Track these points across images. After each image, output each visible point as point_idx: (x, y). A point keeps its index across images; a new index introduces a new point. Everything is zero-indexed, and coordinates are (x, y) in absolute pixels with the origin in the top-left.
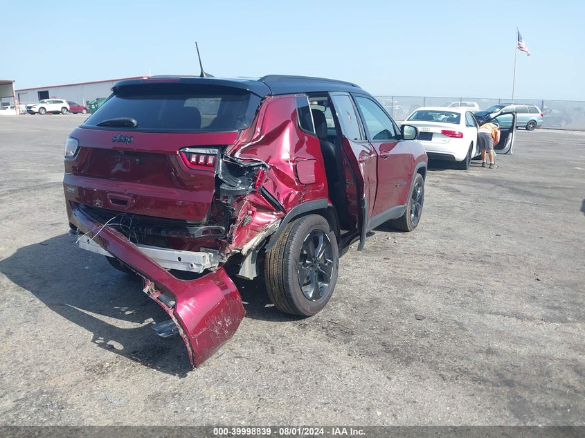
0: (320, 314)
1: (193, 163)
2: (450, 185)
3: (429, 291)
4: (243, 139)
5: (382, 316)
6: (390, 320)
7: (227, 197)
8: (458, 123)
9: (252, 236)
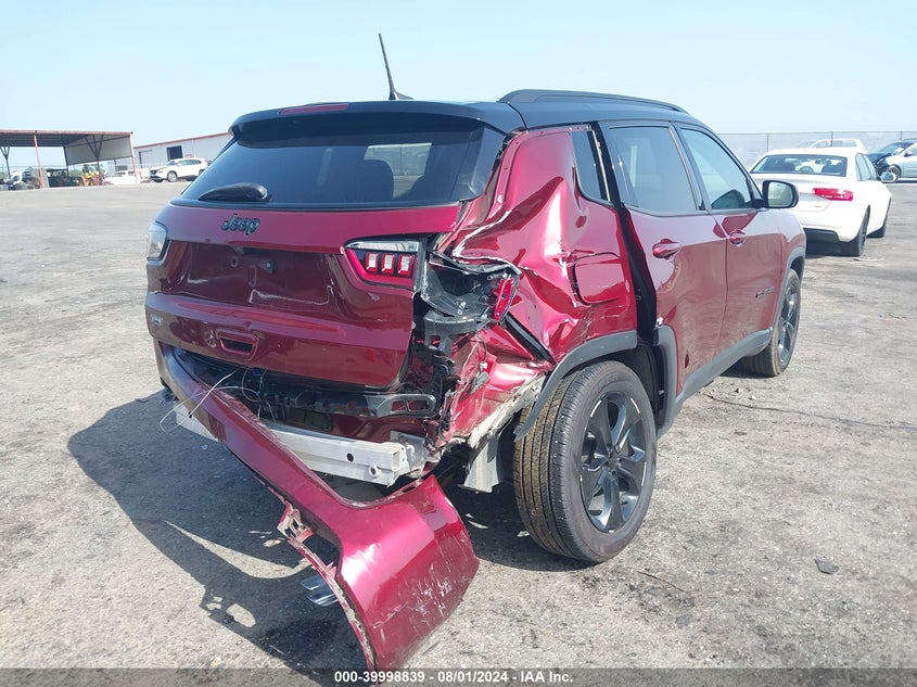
0: (623, 555)
1: (370, 272)
2: (834, 286)
3: (835, 506)
4: (470, 220)
5: (747, 563)
6: (766, 573)
7: (438, 338)
8: (843, 174)
9: (488, 411)
